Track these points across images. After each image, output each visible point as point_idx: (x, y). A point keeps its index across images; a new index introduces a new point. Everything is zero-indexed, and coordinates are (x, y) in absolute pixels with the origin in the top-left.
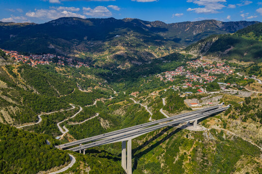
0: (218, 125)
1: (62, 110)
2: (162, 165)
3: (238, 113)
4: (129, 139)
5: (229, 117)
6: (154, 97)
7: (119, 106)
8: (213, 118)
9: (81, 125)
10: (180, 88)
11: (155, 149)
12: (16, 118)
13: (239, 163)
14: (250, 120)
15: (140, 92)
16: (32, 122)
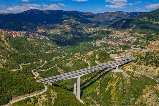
0: (130, 69)
1: (34, 62)
2: (98, 93)
3: (142, 61)
4: (79, 77)
5: (137, 64)
6: (90, 55)
7: (69, 61)
8: (127, 65)
9: (46, 71)
10: (105, 49)
11: (93, 84)
12: (6, 66)
13: (144, 90)
14: (150, 65)
15: (81, 53)
16: (16, 68)
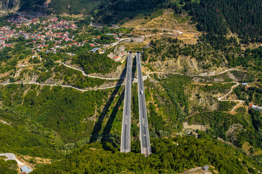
0: (148, 70)
3: (154, 55)
5: (150, 61)
11: (117, 116)
13: (186, 92)
14: (166, 58)
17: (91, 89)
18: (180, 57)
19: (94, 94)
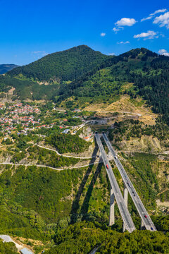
3: (120, 135)
5: (116, 140)
14: (131, 138)
17: (66, 168)
18: (143, 137)
19: (70, 172)
